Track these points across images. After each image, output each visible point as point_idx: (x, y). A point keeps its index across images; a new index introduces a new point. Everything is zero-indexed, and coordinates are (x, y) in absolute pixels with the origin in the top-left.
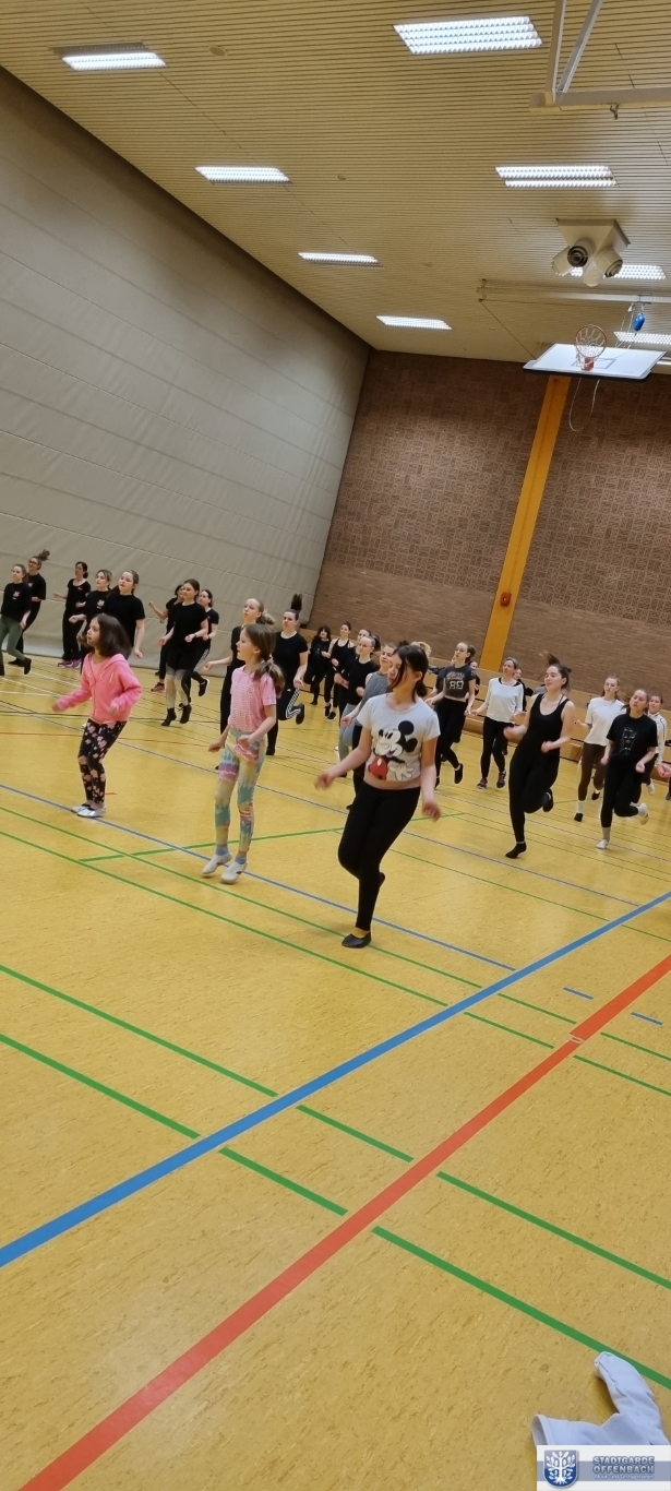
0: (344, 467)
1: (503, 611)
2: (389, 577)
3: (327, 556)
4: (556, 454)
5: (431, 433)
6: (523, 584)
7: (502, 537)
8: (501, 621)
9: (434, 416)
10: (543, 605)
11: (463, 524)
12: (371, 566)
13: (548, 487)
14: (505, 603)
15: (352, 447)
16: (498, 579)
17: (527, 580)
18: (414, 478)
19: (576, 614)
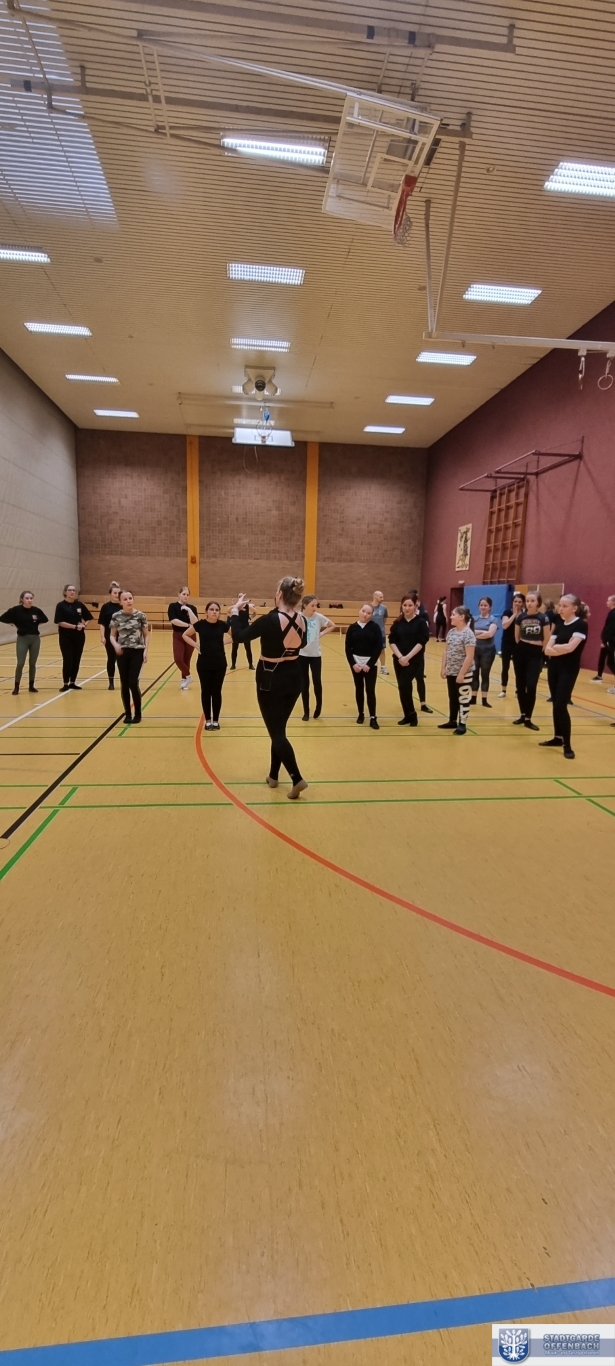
0: (78, 499)
1: (194, 566)
2: (124, 558)
3: (81, 552)
4: (200, 482)
5: (127, 475)
6: (201, 551)
7: (183, 527)
8: (194, 572)
9: (127, 465)
10: (213, 559)
11: (159, 523)
12: (111, 553)
13: (201, 500)
14: (193, 561)
15: (78, 486)
16: (187, 550)
17: (202, 548)
18: (123, 501)
19: (231, 562)
